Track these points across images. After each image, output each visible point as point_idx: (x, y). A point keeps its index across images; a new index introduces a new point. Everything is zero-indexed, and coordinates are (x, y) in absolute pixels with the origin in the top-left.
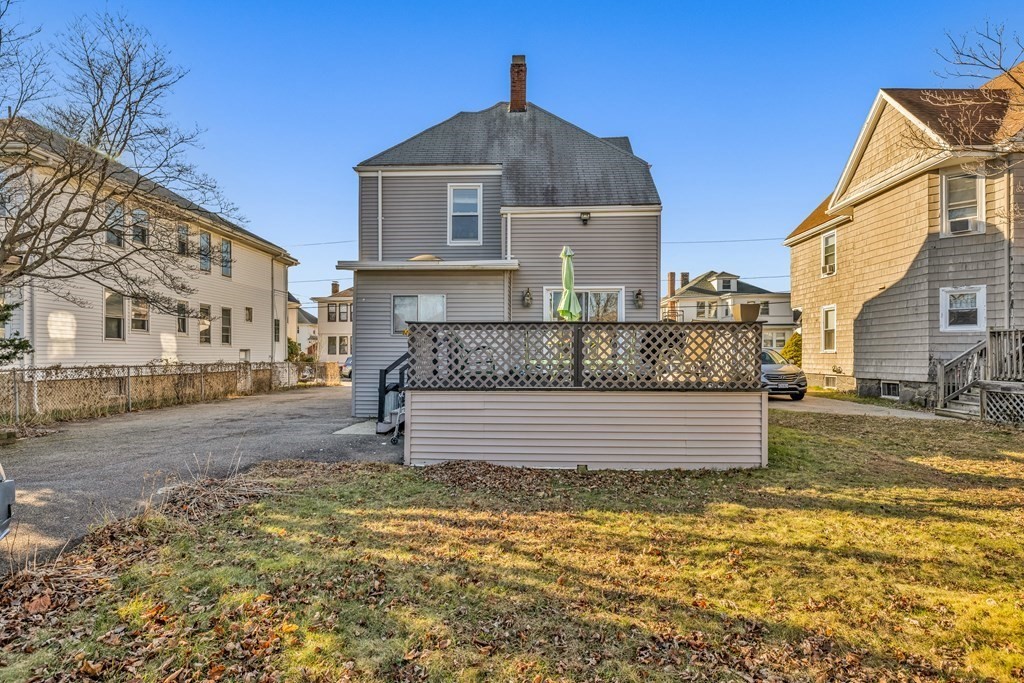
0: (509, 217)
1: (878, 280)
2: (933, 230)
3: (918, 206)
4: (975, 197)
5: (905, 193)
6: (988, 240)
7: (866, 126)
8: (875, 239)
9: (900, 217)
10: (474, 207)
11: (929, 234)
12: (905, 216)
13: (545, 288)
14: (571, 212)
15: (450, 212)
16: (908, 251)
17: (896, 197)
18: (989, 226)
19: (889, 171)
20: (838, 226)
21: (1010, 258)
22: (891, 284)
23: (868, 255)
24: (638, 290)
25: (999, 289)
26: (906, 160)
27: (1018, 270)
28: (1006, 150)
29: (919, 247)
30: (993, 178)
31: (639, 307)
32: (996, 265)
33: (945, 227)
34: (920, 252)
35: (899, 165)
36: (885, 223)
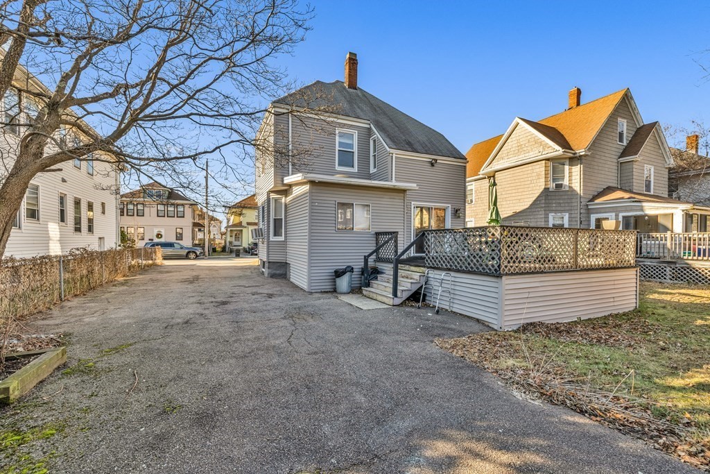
0: (394, 156)
1: (512, 208)
2: (547, 186)
3: (538, 175)
4: (564, 173)
5: (530, 168)
6: (569, 193)
8: (510, 189)
9: (526, 179)
10: (351, 146)
11: (545, 189)
12: (530, 179)
13: (413, 203)
14: (426, 158)
15: (337, 148)
16: (532, 196)
17: (524, 170)
18: (570, 187)
19: (520, 157)
20: (475, 181)
21: (581, 202)
22: (519, 210)
23: (505, 196)
24: (457, 208)
25: (575, 216)
26: (530, 154)
27: (585, 207)
28: (581, 154)
29: (538, 194)
30: (572, 166)
31: (459, 217)
32: (574, 204)
33: (552, 186)
34: (538, 197)
35: (527, 154)
36: (517, 181)
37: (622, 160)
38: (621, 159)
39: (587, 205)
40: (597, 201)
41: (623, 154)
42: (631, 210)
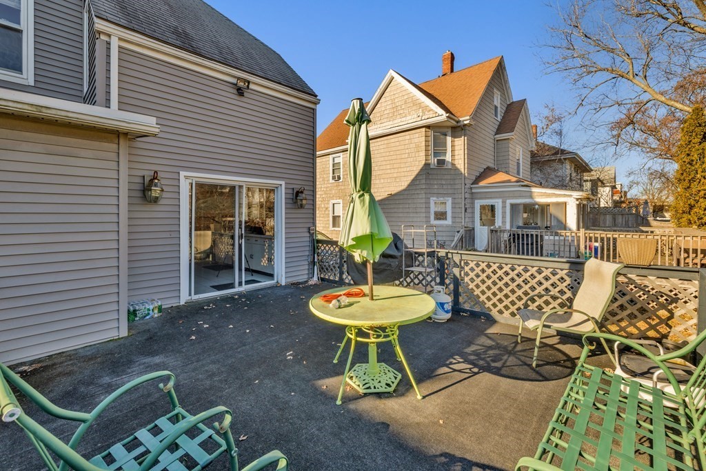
0: (115, 43)
1: (387, 189)
2: (427, 162)
3: (417, 146)
4: (446, 147)
5: (408, 137)
6: (452, 172)
7: (379, 90)
8: (384, 163)
9: (403, 152)
11: (425, 165)
12: (407, 151)
13: (183, 174)
14: (225, 74)
16: (409, 174)
17: (400, 139)
18: (453, 164)
19: (396, 122)
20: (343, 151)
21: (465, 184)
22: (395, 192)
23: (379, 172)
24: (297, 187)
25: (459, 201)
26: (409, 118)
27: (469, 191)
28: (466, 122)
29: (417, 172)
30: (455, 137)
31: (302, 206)
32: (457, 187)
33: (433, 161)
34: (417, 175)
35: (404, 119)
36: (392, 153)
37: (499, 137)
38: (497, 136)
39: (471, 188)
40: (482, 184)
41: (499, 131)
42: (520, 197)
